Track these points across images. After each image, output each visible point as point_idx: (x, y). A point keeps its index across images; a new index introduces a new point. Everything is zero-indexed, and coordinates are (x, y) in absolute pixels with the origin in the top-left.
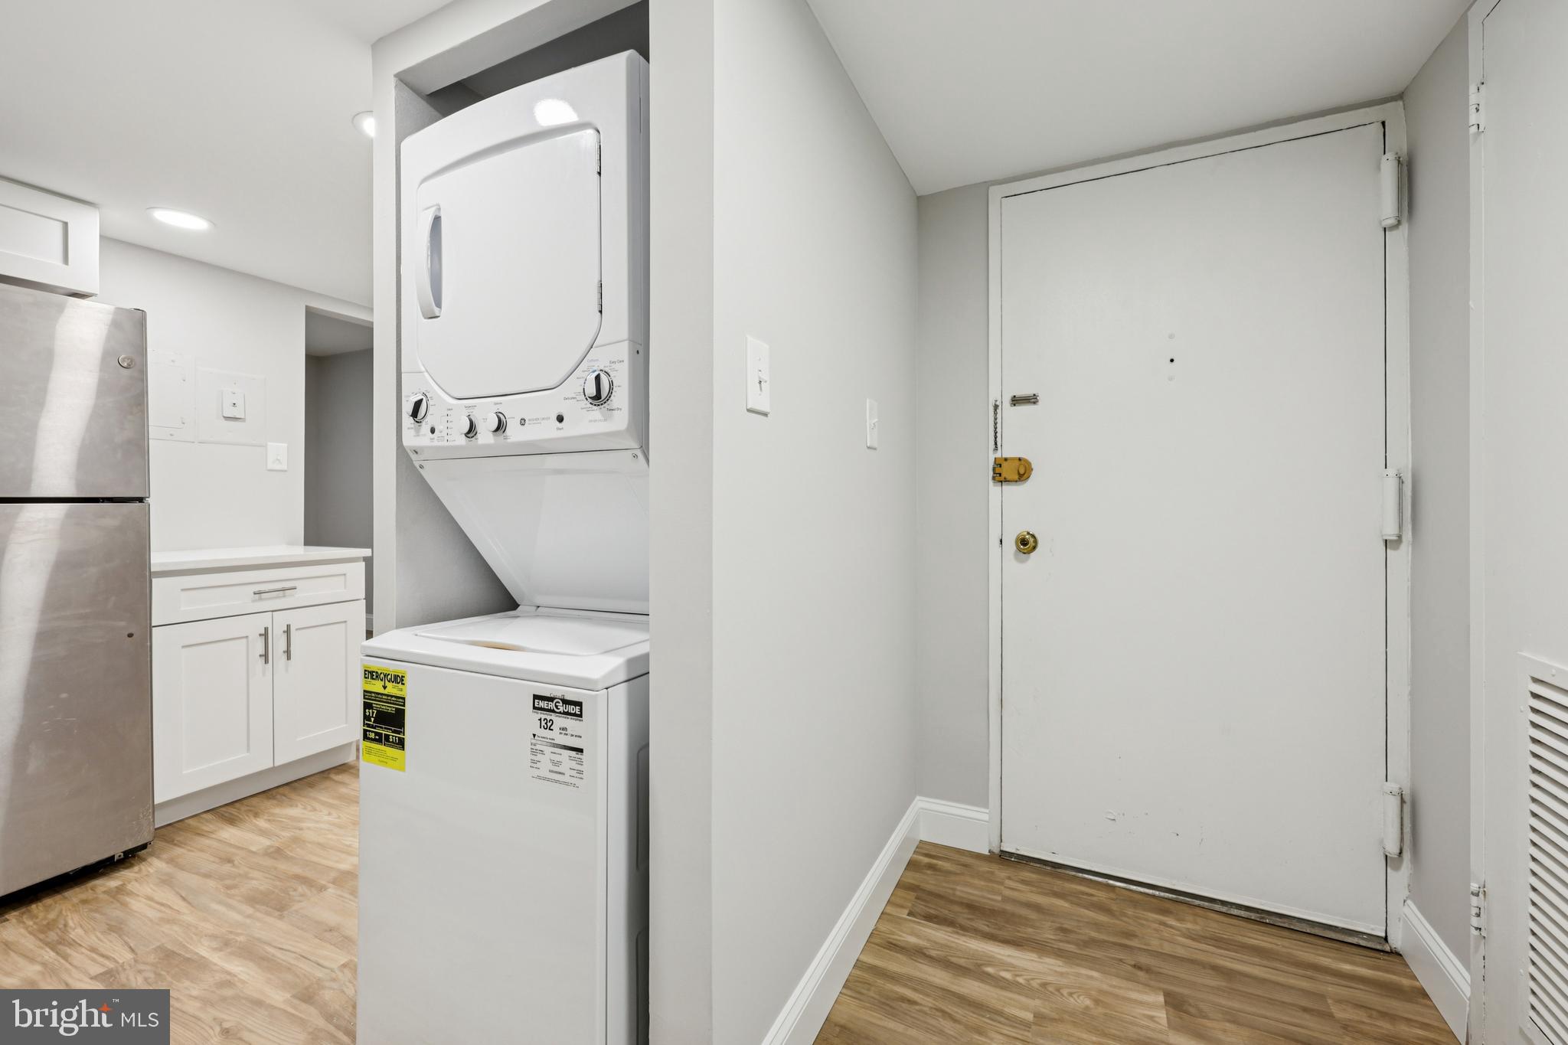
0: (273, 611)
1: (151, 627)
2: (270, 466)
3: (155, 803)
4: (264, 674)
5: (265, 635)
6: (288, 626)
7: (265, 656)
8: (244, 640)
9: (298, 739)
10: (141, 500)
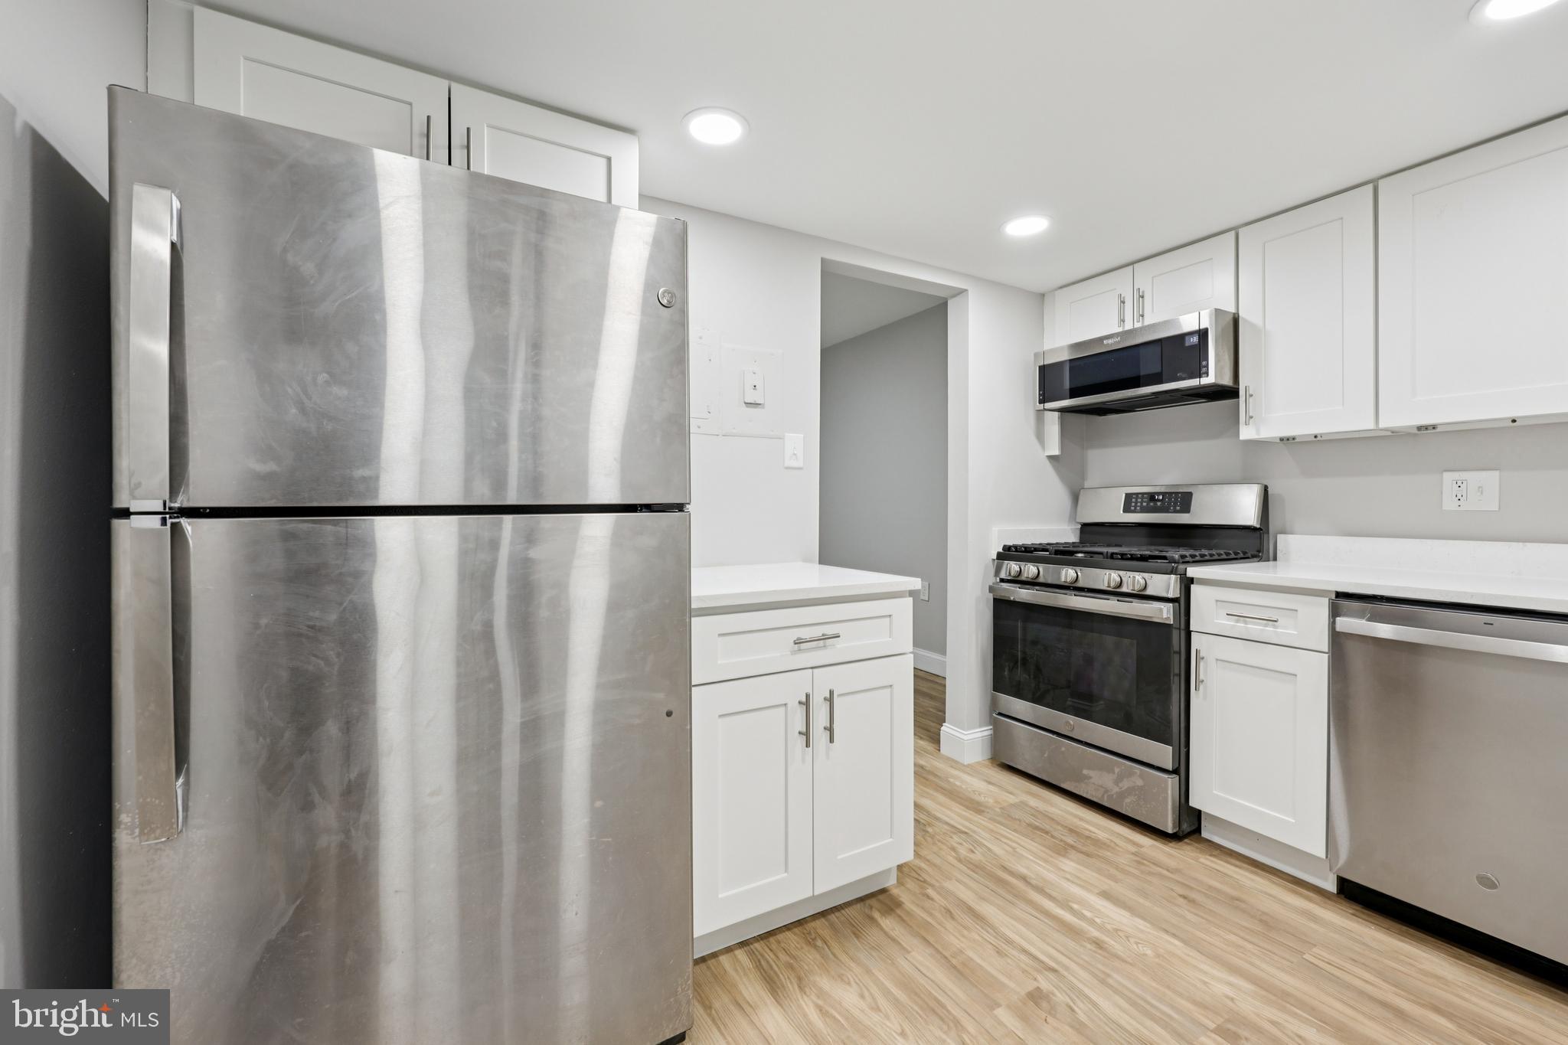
0: (812, 668)
1: (691, 686)
2: (788, 463)
3: (694, 937)
4: (803, 761)
5: (806, 703)
6: (831, 693)
7: (806, 734)
8: (782, 709)
9: (839, 857)
10: (680, 507)
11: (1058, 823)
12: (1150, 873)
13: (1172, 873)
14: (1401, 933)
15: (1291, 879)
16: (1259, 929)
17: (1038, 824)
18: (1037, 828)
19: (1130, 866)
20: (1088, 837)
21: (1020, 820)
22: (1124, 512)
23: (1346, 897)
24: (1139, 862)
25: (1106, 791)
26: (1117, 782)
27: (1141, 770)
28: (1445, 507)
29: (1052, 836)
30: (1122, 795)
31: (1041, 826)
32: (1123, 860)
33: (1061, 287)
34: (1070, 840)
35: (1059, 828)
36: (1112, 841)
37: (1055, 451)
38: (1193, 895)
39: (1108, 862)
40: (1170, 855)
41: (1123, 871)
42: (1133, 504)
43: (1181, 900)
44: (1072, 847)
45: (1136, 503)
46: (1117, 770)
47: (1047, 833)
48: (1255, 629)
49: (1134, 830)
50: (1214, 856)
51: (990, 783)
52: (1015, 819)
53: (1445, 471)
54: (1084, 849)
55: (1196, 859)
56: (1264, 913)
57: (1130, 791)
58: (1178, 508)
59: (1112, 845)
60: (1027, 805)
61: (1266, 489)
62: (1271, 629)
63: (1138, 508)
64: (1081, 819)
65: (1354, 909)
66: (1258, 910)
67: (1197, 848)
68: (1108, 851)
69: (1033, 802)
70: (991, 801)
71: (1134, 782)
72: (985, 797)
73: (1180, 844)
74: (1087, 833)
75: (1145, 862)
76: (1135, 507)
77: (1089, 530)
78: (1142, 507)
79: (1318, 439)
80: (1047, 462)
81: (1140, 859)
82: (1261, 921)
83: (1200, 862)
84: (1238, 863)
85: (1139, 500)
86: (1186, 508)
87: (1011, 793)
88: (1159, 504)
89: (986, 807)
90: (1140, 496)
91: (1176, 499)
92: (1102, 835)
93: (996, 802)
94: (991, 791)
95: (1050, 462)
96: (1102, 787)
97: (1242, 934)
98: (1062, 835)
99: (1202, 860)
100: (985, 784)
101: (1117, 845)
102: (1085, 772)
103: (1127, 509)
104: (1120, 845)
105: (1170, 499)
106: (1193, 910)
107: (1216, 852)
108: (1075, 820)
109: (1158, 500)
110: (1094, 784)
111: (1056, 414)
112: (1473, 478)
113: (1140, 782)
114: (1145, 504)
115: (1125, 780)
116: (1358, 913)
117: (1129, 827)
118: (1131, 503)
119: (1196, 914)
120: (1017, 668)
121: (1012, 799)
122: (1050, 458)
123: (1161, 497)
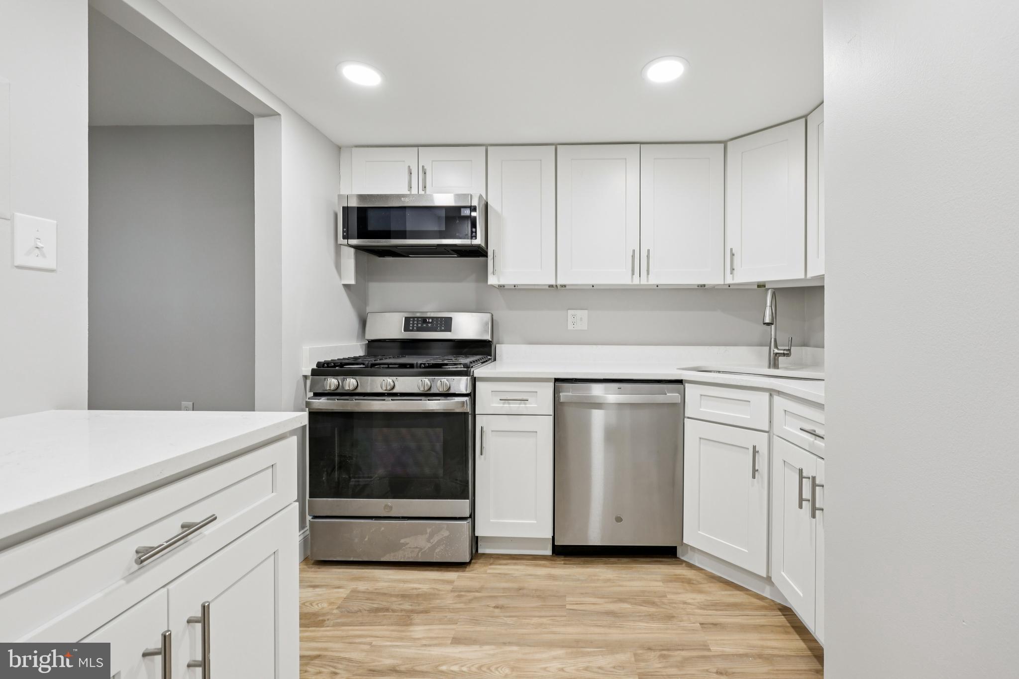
11: (391, 596)
12: (470, 601)
13: (479, 592)
14: (585, 563)
15: (531, 557)
16: (541, 604)
17: (375, 606)
18: (377, 610)
19: (456, 603)
20: (418, 595)
21: (360, 611)
22: (405, 331)
23: (556, 555)
24: (459, 596)
25: (421, 549)
26: (428, 541)
27: (447, 524)
28: (569, 328)
29: (394, 611)
30: (433, 548)
31: (381, 606)
32: (449, 600)
33: (357, 146)
34: (407, 606)
35: (394, 599)
36: (434, 589)
37: (352, 282)
38: (501, 602)
39: (440, 609)
40: (472, 579)
41: (455, 611)
42: (411, 325)
43: (497, 610)
44: (412, 611)
45: (413, 324)
46: (429, 530)
47: (387, 610)
48: (514, 407)
49: (441, 571)
50: (491, 564)
51: (315, 587)
52: (356, 612)
53: (569, 309)
54: (421, 608)
55: (485, 573)
56: (536, 590)
57: (439, 543)
58: (443, 328)
59: (436, 592)
60: (359, 592)
61: (492, 315)
62: (523, 405)
63: (415, 328)
64: (405, 581)
65: (563, 560)
66: (533, 590)
67: (481, 563)
68: (437, 599)
69: (362, 586)
70: (325, 605)
71: (443, 535)
72: (317, 604)
73: (471, 566)
74: (415, 592)
75: (463, 593)
76: (413, 327)
77: (375, 346)
78: (417, 327)
79: (516, 287)
80: (342, 289)
81: (459, 592)
82: (538, 597)
83: (489, 573)
84: (505, 562)
85: (415, 322)
86: (448, 328)
87: (339, 588)
88: (430, 325)
89: (324, 615)
90: (416, 319)
91: (441, 322)
92: (425, 588)
93: (331, 603)
94: (320, 595)
95: (345, 289)
96: (417, 548)
97: (537, 614)
98: (400, 604)
99: (489, 571)
100: (311, 589)
101: (439, 590)
102: (402, 541)
103: (407, 329)
104: (441, 589)
105: (437, 322)
106: (508, 614)
107: (492, 561)
108: (401, 585)
109: (429, 322)
110: (410, 548)
111: (352, 250)
112: (579, 313)
113: (446, 533)
114: (420, 325)
115: (435, 535)
116: (567, 562)
117: (438, 570)
118: (409, 323)
119: (510, 617)
120: (335, 471)
121: (343, 593)
122: (346, 286)
123: (431, 321)
